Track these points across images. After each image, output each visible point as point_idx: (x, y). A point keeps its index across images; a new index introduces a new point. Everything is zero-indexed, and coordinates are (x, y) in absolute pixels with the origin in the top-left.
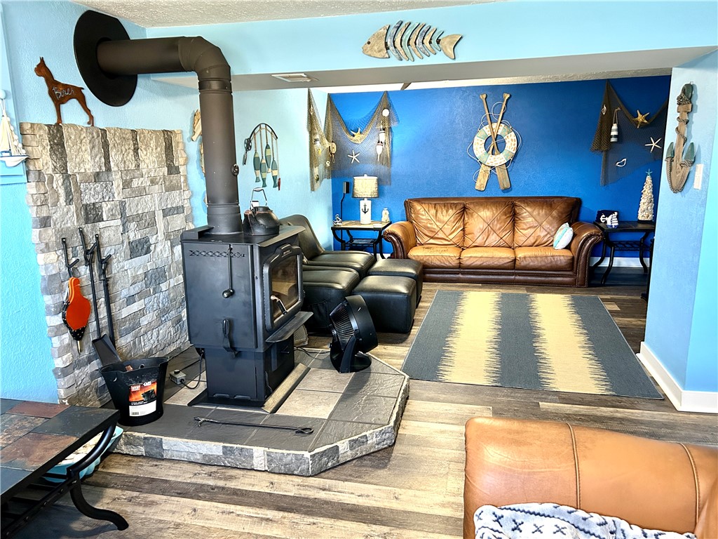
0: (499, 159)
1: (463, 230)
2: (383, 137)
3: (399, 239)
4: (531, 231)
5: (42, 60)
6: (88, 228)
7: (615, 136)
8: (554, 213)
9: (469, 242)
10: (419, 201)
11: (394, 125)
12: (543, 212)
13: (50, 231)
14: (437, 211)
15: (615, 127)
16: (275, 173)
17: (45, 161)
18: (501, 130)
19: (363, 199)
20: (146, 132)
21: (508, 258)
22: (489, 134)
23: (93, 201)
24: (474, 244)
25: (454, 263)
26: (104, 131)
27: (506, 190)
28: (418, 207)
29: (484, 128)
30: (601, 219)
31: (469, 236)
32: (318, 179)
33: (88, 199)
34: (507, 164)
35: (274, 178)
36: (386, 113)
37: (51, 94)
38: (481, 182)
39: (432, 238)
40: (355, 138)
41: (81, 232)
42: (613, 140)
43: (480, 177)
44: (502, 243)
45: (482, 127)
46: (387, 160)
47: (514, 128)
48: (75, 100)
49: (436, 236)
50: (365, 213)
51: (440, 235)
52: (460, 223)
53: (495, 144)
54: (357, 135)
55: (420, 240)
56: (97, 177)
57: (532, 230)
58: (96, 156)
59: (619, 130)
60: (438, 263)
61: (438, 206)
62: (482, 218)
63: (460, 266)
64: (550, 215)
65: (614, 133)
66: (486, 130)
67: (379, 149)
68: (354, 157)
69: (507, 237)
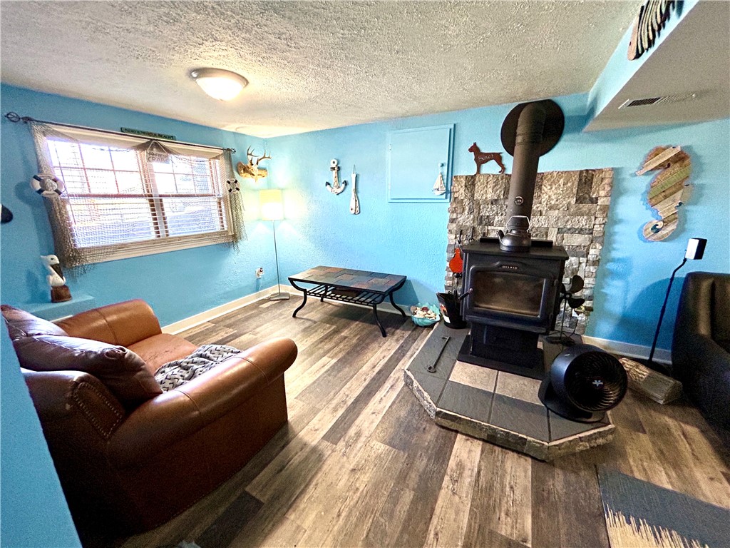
5: (475, 144)
6: (479, 229)
13: (454, 225)
17: (461, 192)
20: (555, 174)
23: (487, 214)
26: (510, 176)
33: (485, 213)
37: (476, 160)
41: (474, 229)
48: (493, 161)
56: (494, 202)
58: (497, 190)
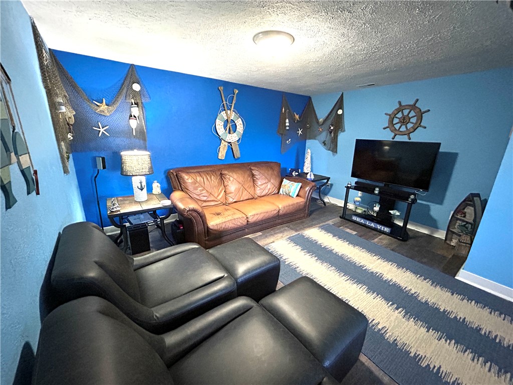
0: (233, 138)
1: (225, 191)
2: (135, 111)
3: (198, 214)
4: (264, 185)
7: (288, 126)
8: (276, 173)
9: (230, 200)
11: (147, 101)
12: (269, 173)
14: (203, 179)
15: (287, 121)
18: (233, 116)
19: (135, 175)
22: (226, 118)
24: (234, 200)
28: (185, 177)
29: (222, 113)
30: (293, 174)
31: (230, 195)
32: (68, 157)
34: (238, 141)
36: (136, 87)
38: (222, 154)
42: (288, 128)
43: (221, 149)
44: (251, 197)
45: (220, 112)
46: (142, 134)
47: (242, 115)
50: (142, 190)
51: (211, 198)
52: (222, 186)
53: (231, 127)
54: (103, 107)
57: (266, 185)
59: (289, 123)
61: (202, 174)
62: (236, 181)
63: (248, 223)
64: (273, 174)
65: (287, 124)
66: (224, 115)
67: (134, 124)
68: (102, 130)
69: (251, 191)
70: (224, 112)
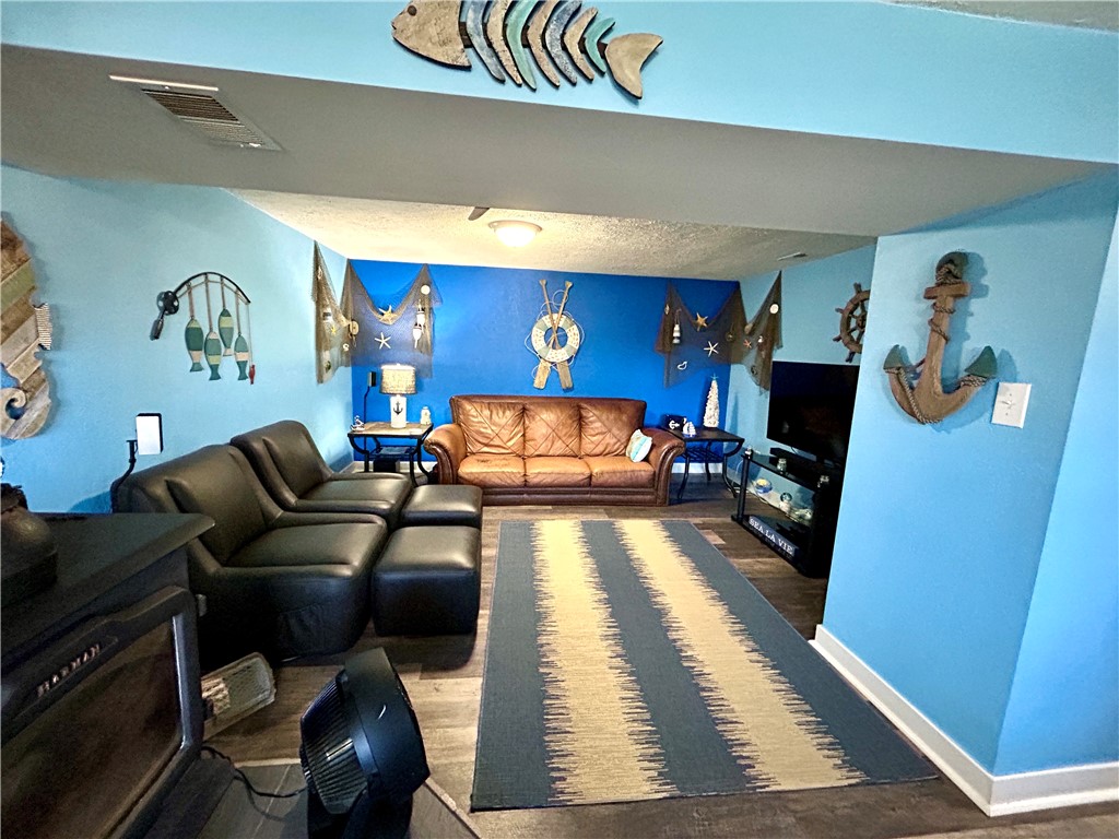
0: (561, 355)
1: (524, 435)
2: (421, 319)
3: (445, 451)
4: (599, 437)
7: (678, 338)
8: (624, 418)
9: (530, 451)
10: (468, 398)
11: (435, 306)
12: (612, 417)
14: (491, 412)
15: (677, 328)
16: (242, 357)
18: (563, 322)
19: (394, 395)
21: (583, 474)
22: (549, 325)
24: (537, 453)
25: (519, 481)
27: (568, 390)
28: (468, 406)
29: (544, 318)
30: (671, 425)
31: (531, 443)
32: (329, 368)
34: (569, 361)
35: (242, 365)
36: (426, 290)
38: (540, 380)
39: (486, 445)
40: (383, 318)
42: (676, 341)
43: (539, 373)
44: (568, 452)
45: (541, 317)
46: (427, 347)
47: (578, 320)
49: (492, 443)
50: (398, 413)
51: (497, 442)
52: (520, 428)
53: (557, 338)
54: (387, 314)
55: (471, 448)
57: (601, 437)
59: (681, 331)
60: (498, 481)
61: (492, 407)
62: (545, 422)
63: (526, 484)
64: (621, 420)
65: (676, 334)
66: (546, 321)
67: (417, 334)
68: (383, 341)
69: (574, 444)
70: (548, 316)
